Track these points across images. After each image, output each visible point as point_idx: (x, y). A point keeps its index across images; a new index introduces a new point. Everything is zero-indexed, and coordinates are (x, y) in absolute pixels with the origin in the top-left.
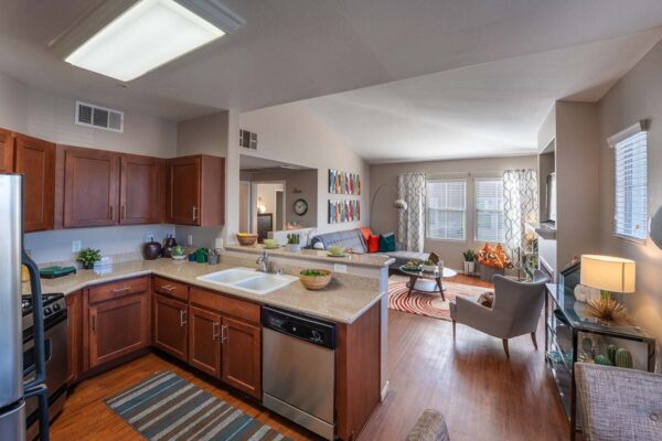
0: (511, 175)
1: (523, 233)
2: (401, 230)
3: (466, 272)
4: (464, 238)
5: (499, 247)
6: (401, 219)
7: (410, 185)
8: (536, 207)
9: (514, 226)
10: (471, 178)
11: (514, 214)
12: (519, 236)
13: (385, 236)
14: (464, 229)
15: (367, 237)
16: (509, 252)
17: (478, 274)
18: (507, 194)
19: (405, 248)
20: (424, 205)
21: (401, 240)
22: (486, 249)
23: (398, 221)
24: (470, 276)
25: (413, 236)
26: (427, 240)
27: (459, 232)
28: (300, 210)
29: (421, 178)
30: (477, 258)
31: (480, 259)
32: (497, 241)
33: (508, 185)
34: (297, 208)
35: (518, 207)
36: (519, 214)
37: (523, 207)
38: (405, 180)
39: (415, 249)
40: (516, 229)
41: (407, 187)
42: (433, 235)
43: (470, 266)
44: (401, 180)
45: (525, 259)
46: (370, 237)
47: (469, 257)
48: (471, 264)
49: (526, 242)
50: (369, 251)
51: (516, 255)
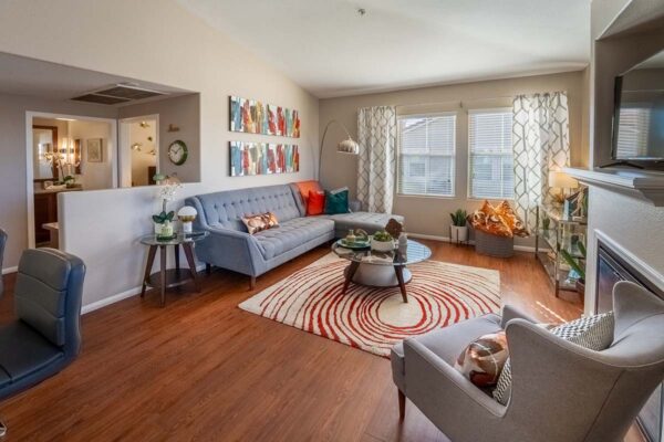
0: (526, 103)
1: (545, 185)
2: (361, 183)
3: (454, 240)
4: (451, 194)
5: (506, 205)
6: (361, 170)
7: (373, 123)
8: (566, 147)
9: (530, 176)
10: (463, 110)
11: (531, 158)
12: (538, 190)
13: (333, 192)
14: (452, 180)
15: (306, 194)
16: (521, 213)
17: (472, 242)
18: (518, 129)
19: (364, 208)
20: (394, 149)
21: (361, 197)
22: (485, 209)
23: (357, 171)
24: (459, 245)
25: (378, 191)
26: (397, 197)
27: (445, 185)
28: (177, 157)
29: (388, 113)
30: (471, 221)
31: (476, 223)
32: (502, 197)
33: (520, 117)
34: (172, 154)
35: (538, 148)
36: (539, 159)
37: (547, 148)
38: (367, 116)
39: (380, 210)
40: (534, 180)
41: (368, 126)
42: (407, 190)
43: (460, 233)
44: (361, 117)
45: (546, 223)
46: (310, 193)
47: (460, 219)
48: (462, 231)
49: (549, 198)
50: (307, 214)
51: (532, 218)
